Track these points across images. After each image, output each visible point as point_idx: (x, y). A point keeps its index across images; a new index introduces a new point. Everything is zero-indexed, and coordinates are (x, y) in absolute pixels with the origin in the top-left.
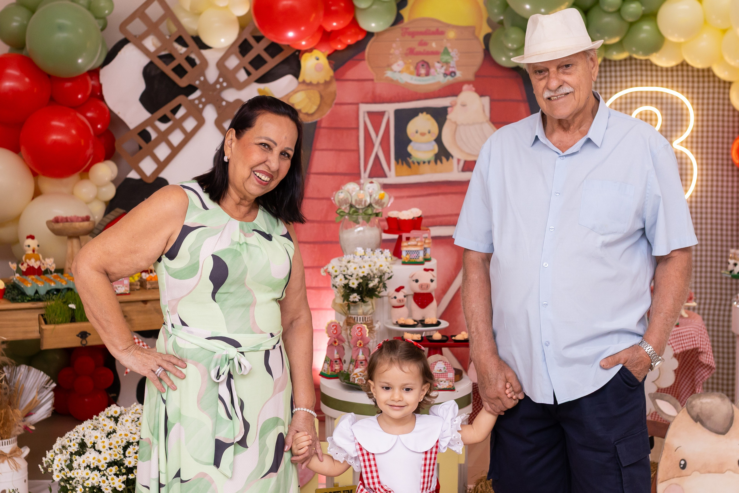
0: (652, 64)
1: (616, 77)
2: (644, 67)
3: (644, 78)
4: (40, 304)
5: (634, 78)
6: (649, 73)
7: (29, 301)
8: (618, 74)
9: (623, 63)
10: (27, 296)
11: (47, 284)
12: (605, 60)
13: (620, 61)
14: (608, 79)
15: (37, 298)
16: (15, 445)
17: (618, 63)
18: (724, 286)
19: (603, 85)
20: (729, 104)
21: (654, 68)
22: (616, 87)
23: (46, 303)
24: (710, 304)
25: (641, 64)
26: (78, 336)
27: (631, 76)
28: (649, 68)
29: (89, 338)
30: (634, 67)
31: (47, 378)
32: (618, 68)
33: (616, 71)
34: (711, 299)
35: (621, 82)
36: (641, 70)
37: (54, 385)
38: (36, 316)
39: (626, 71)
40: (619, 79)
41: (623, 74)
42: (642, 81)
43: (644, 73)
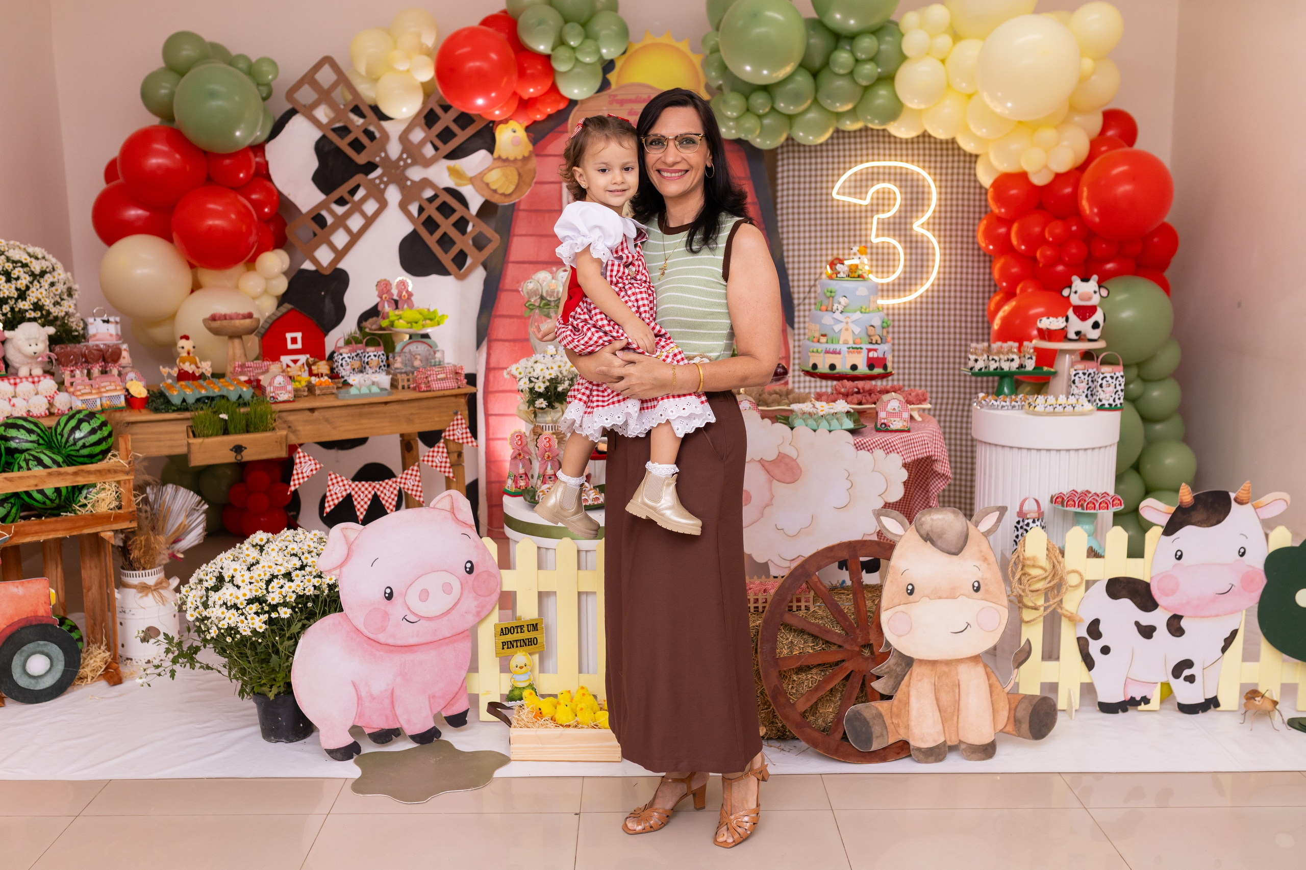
0: (890, 136)
1: (850, 150)
2: (881, 139)
3: (882, 152)
4: (187, 415)
5: (870, 152)
6: (887, 146)
7: (174, 411)
8: (853, 147)
9: (858, 134)
10: (173, 405)
11: (197, 392)
12: (837, 131)
13: (855, 132)
14: (841, 153)
15: (184, 407)
16: (162, 575)
17: (852, 134)
18: (968, 384)
19: (836, 160)
20: (976, 181)
21: (892, 140)
22: (850, 162)
23: (193, 413)
24: (953, 404)
25: (878, 136)
26: (231, 450)
27: (867, 149)
28: (887, 139)
29: (244, 453)
30: (870, 139)
31: (199, 498)
32: (852, 140)
33: (850, 144)
34: (954, 398)
35: (856, 156)
36: (878, 142)
37: (206, 506)
38: (185, 428)
39: (861, 143)
40: (853, 153)
41: (858, 146)
42: (879, 155)
43: (881, 145)
